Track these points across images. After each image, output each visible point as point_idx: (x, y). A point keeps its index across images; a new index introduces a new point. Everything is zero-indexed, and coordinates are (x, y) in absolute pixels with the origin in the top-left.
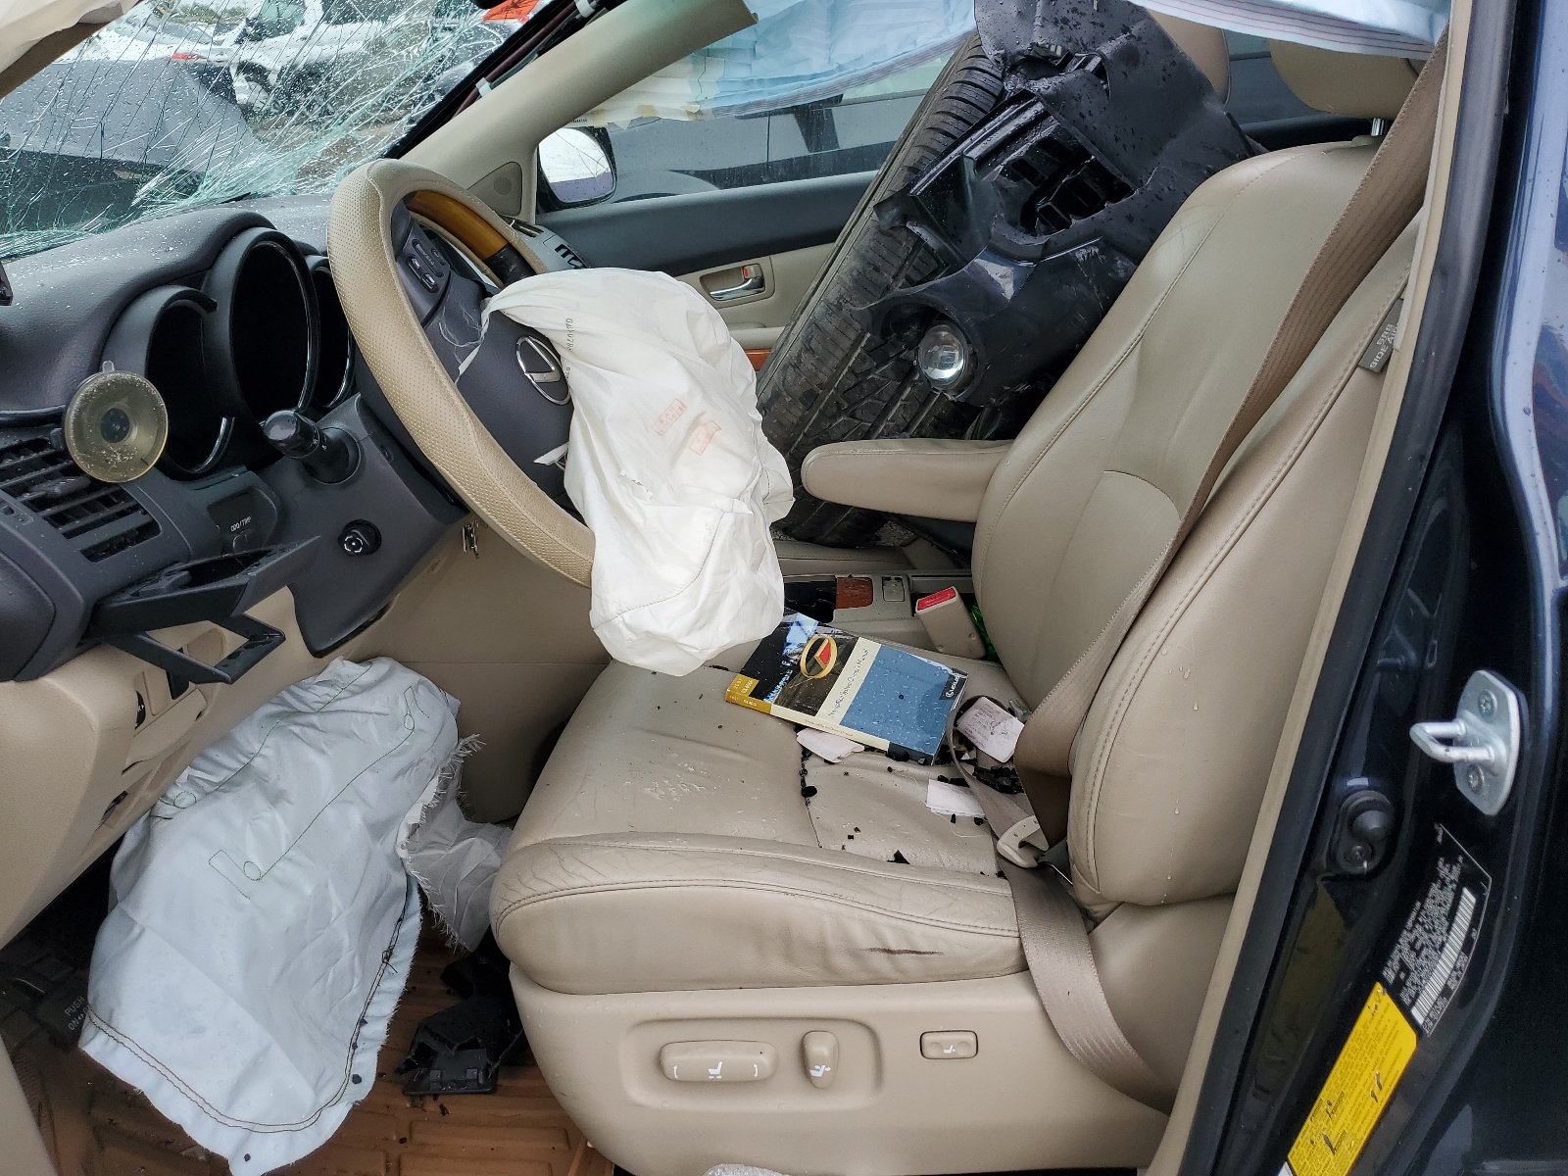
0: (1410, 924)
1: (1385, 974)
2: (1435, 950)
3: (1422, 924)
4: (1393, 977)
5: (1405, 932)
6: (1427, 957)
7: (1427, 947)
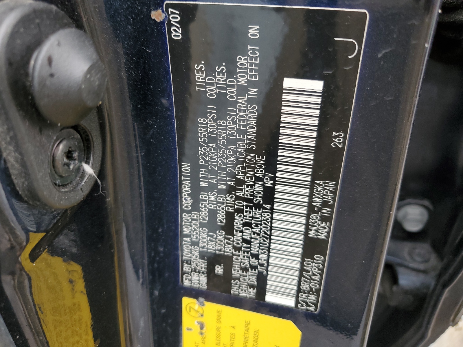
0: (187, 202)
1: (187, 283)
2: (258, 206)
3: (212, 188)
4: (204, 279)
5: (186, 217)
6: (245, 224)
7: (240, 211)
